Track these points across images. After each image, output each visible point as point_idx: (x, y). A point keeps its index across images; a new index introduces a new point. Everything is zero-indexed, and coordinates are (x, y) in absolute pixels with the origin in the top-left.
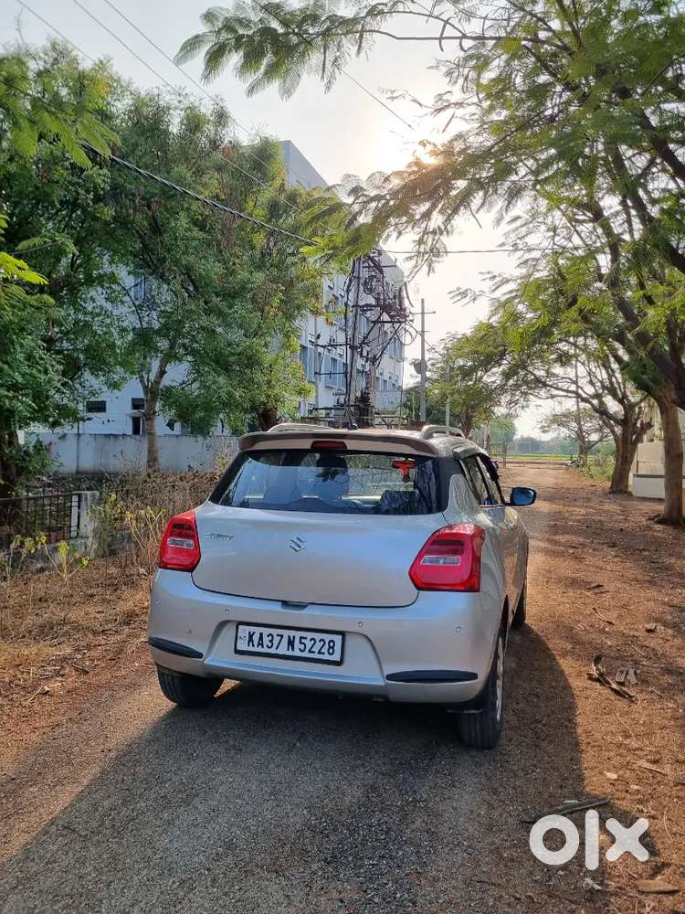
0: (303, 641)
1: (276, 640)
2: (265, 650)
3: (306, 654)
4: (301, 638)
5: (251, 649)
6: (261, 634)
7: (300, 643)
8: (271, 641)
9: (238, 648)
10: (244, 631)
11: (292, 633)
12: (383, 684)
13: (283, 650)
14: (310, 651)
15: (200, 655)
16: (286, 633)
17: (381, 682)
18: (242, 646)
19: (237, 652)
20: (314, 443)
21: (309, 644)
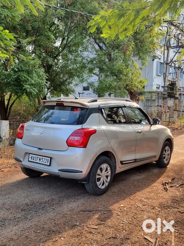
0: (42, 159)
1: (37, 158)
2: (34, 161)
3: (43, 163)
4: (42, 158)
5: (31, 160)
6: (34, 157)
7: (42, 160)
8: (36, 159)
9: (29, 160)
10: (31, 155)
11: (40, 157)
12: (58, 172)
13: (38, 161)
14: (44, 162)
15: (21, 161)
16: (39, 157)
17: (57, 171)
18: (30, 160)
19: (29, 161)
20: (57, 103)
21: (44, 160)
